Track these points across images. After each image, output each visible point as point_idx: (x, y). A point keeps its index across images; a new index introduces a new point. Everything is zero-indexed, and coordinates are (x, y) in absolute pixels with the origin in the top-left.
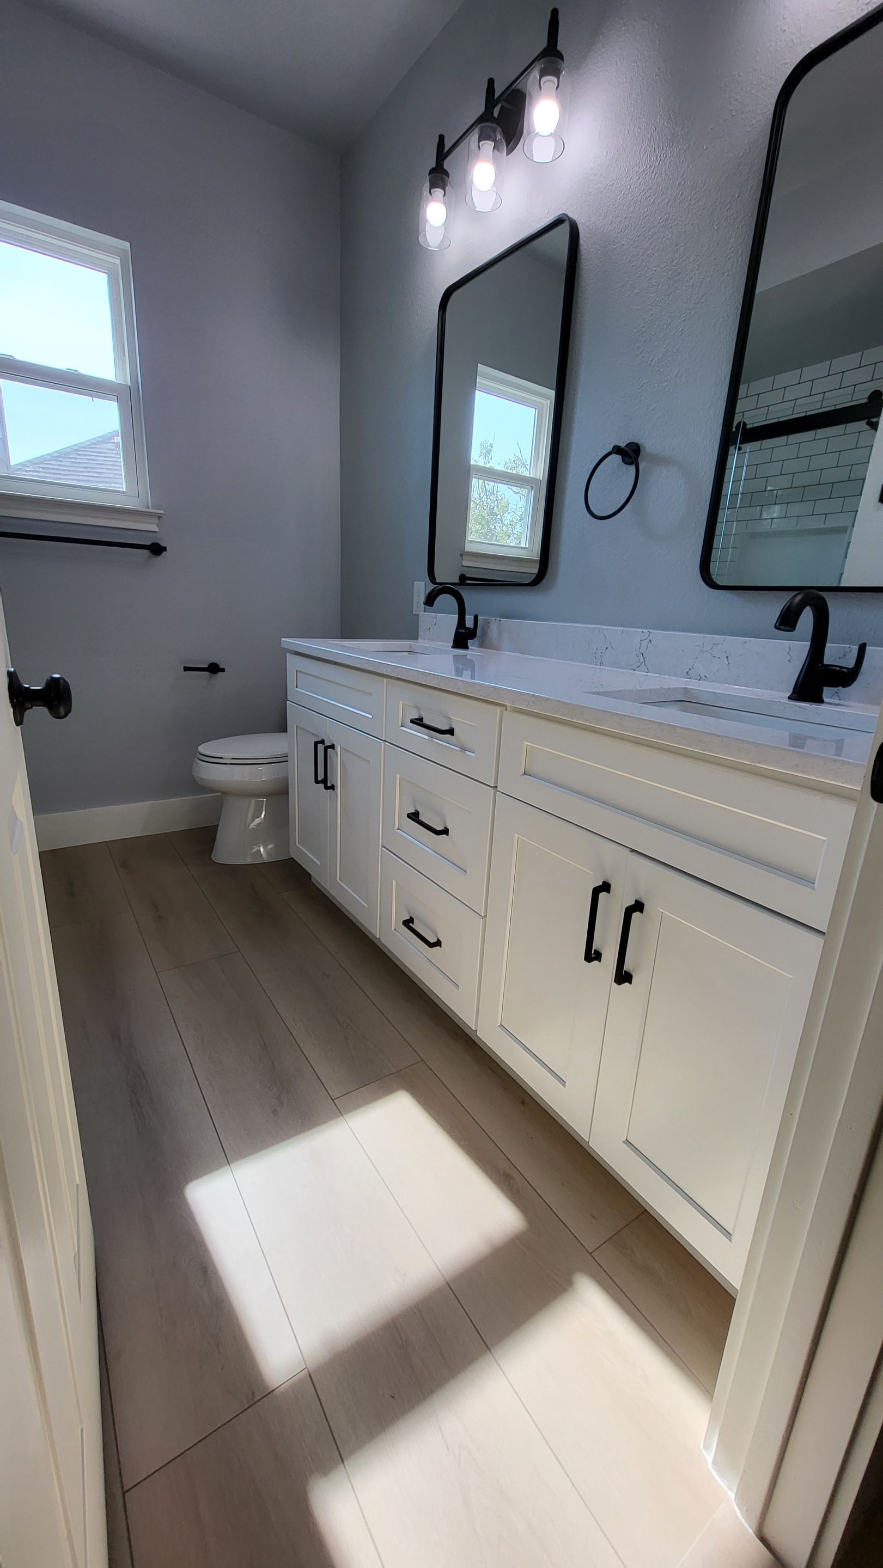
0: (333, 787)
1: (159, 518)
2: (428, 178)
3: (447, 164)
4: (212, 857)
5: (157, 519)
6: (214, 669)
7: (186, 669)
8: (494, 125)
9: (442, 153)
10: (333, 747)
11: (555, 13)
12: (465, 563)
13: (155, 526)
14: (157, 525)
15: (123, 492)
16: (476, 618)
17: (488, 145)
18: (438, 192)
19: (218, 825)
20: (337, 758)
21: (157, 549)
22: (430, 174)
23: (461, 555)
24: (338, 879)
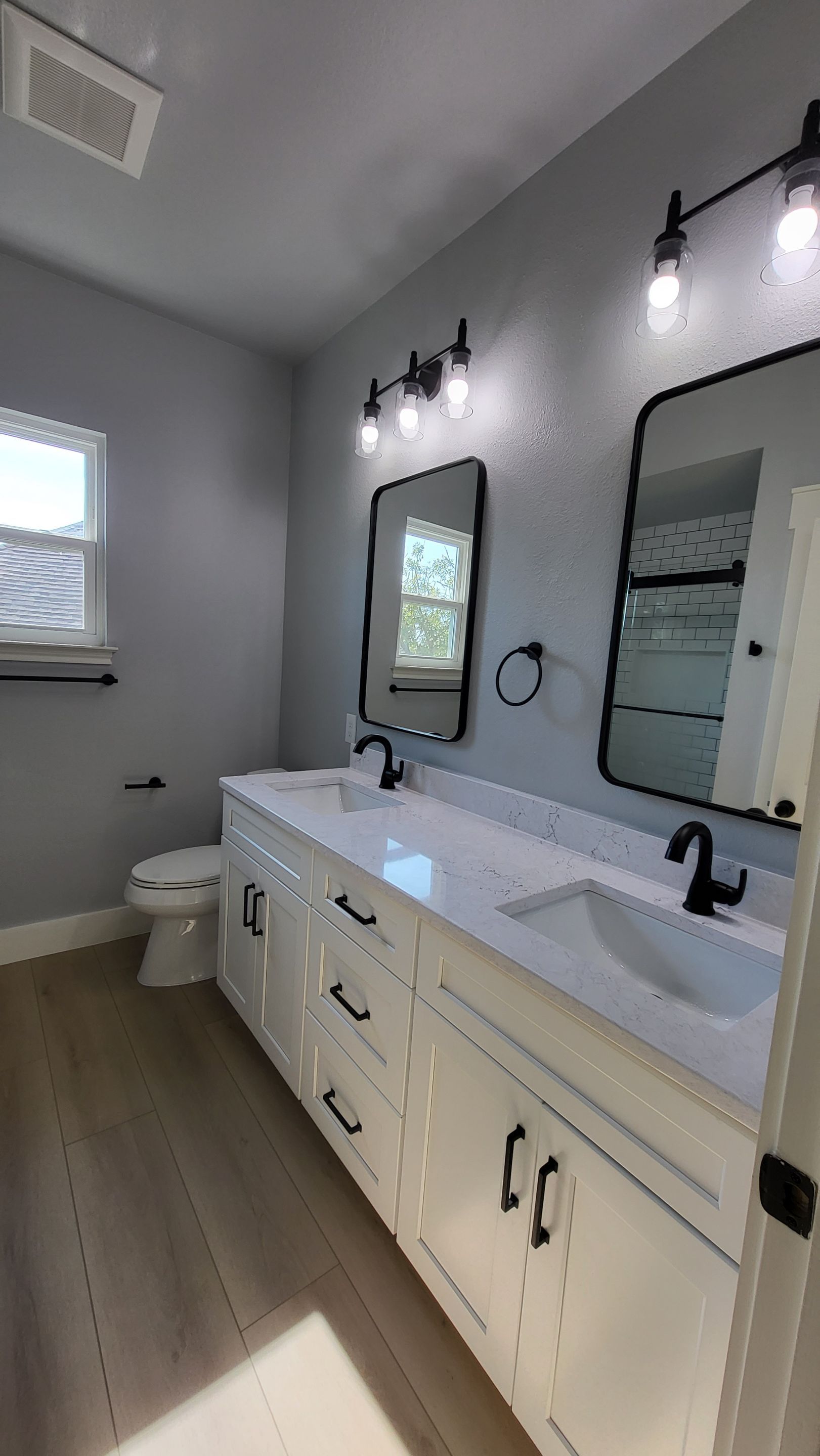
0: (261, 933)
1: (113, 653)
2: (363, 408)
3: (379, 400)
4: (138, 977)
5: (112, 653)
6: (155, 783)
7: (127, 787)
8: (417, 384)
9: (375, 392)
10: (262, 894)
11: (463, 321)
12: (395, 676)
13: (110, 660)
14: (111, 660)
15: (81, 631)
16: (402, 763)
17: (412, 398)
18: (372, 420)
19: (150, 933)
20: (266, 906)
21: (108, 680)
22: (365, 406)
23: (392, 669)
24: (262, 1024)
